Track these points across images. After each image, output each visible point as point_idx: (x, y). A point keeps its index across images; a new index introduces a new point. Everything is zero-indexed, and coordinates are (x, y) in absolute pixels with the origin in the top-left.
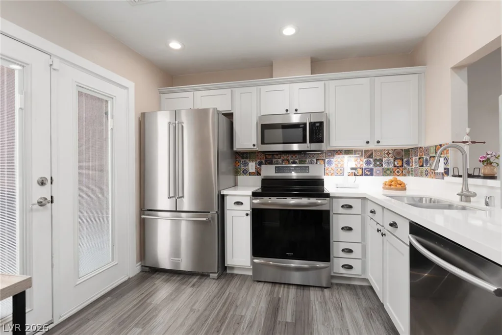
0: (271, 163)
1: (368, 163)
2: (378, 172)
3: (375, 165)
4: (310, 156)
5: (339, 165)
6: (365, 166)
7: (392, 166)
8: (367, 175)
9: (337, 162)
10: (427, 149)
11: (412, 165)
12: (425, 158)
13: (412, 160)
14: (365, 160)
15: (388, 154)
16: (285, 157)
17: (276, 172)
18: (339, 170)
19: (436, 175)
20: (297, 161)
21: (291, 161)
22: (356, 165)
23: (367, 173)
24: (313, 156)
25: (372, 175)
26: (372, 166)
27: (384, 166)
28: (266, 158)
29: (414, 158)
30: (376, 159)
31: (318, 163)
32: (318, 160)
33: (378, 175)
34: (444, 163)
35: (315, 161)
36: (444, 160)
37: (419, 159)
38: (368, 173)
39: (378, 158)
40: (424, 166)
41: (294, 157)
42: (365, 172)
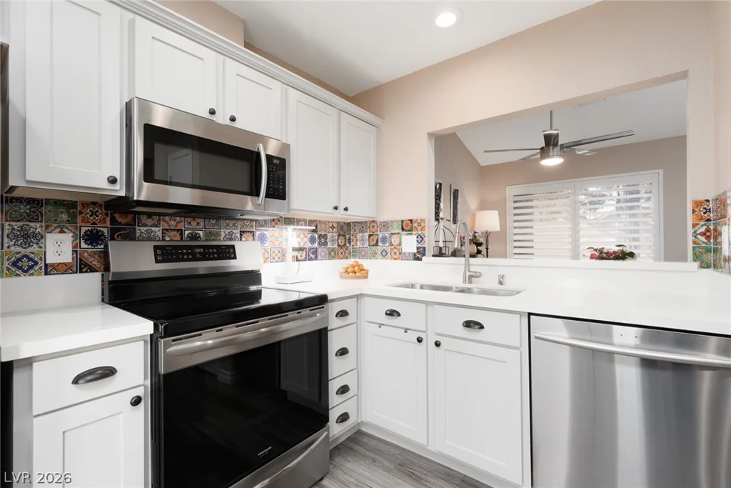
0: (130, 237)
1: (312, 240)
2: (323, 254)
3: (320, 244)
4: (228, 225)
5: (277, 243)
6: (309, 245)
7: (336, 246)
8: (310, 259)
9: (273, 239)
10: (386, 225)
11: (356, 244)
12: (380, 236)
13: (356, 237)
14: (309, 235)
15: (333, 227)
16: (173, 223)
17: (157, 261)
18: (277, 252)
19: (401, 256)
20: (201, 233)
21: (187, 232)
22: (299, 243)
23: (311, 256)
24: (234, 225)
25: (316, 258)
26: (316, 245)
27: (329, 245)
28: (113, 221)
29: (359, 236)
30: (321, 235)
31: (243, 239)
32: (243, 232)
33: (323, 258)
34: (417, 241)
35: (238, 235)
36: (417, 237)
37: (370, 236)
38: (313, 256)
39: (323, 233)
40: (380, 244)
41: (194, 223)
42: (309, 256)
